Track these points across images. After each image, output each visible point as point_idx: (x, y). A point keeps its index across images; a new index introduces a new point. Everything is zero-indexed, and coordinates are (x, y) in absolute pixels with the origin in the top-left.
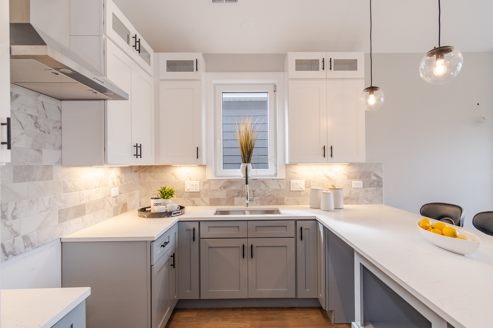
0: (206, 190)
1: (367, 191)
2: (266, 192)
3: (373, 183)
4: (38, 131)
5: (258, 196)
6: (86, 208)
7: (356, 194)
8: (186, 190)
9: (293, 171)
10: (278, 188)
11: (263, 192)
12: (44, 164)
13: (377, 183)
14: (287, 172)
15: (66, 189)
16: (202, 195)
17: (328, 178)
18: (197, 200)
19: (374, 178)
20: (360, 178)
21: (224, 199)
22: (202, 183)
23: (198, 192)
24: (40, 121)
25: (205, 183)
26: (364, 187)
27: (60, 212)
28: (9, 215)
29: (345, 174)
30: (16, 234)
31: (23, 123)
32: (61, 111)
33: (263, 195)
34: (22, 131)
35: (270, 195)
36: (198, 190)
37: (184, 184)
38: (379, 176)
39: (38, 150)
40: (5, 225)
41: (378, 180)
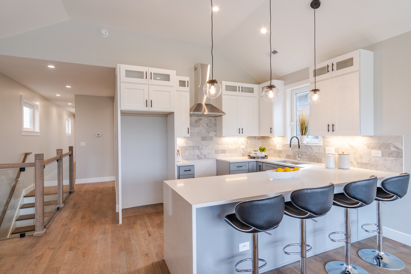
0: (284, 150)
1: (386, 160)
2: (312, 154)
3: (392, 154)
4: (208, 127)
5: (308, 155)
6: (227, 151)
7: (375, 161)
8: (277, 150)
9: (327, 141)
10: (319, 152)
11: (310, 154)
12: (210, 136)
13: (396, 154)
14: (324, 141)
15: (218, 144)
16: (283, 152)
17: (351, 146)
18: (281, 154)
19: (393, 149)
20: (379, 148)
21: (292, 155)
22: (283, 146)
23: (281, 151)
24: (209, 124)
25: (284, 146)
26: (382, 156)
27: (216, 150)
28: (200, 148)
29: (366, 145)
30: (202, 154)
31: (204, 126)
32: (216, 120)
33: (310, 155)
34: (204, 128)
35: (314, 156)
36: (281, 150)
37: (276, 146)
38: (398, 147)
39: (208, 132)
40: (199, 151)
41: (398, 152)
